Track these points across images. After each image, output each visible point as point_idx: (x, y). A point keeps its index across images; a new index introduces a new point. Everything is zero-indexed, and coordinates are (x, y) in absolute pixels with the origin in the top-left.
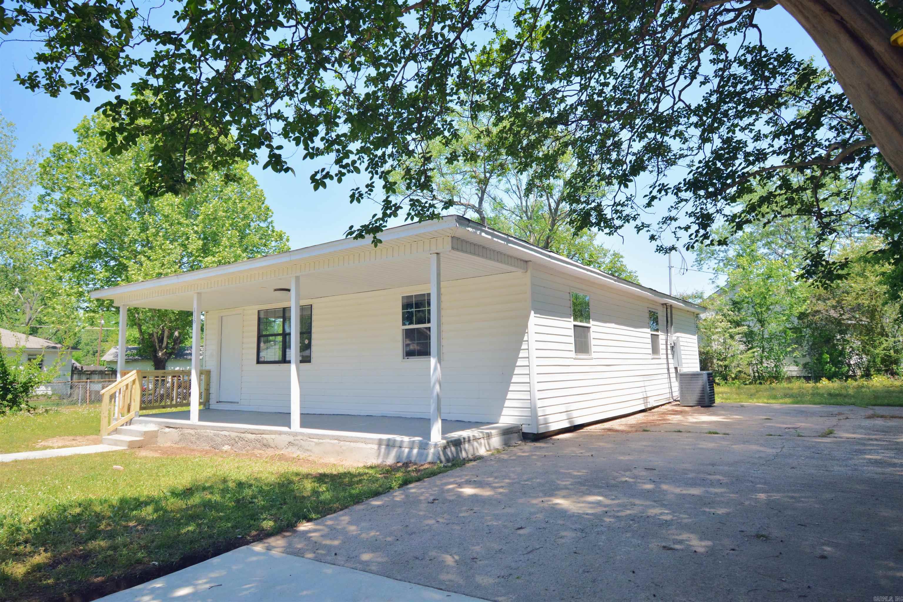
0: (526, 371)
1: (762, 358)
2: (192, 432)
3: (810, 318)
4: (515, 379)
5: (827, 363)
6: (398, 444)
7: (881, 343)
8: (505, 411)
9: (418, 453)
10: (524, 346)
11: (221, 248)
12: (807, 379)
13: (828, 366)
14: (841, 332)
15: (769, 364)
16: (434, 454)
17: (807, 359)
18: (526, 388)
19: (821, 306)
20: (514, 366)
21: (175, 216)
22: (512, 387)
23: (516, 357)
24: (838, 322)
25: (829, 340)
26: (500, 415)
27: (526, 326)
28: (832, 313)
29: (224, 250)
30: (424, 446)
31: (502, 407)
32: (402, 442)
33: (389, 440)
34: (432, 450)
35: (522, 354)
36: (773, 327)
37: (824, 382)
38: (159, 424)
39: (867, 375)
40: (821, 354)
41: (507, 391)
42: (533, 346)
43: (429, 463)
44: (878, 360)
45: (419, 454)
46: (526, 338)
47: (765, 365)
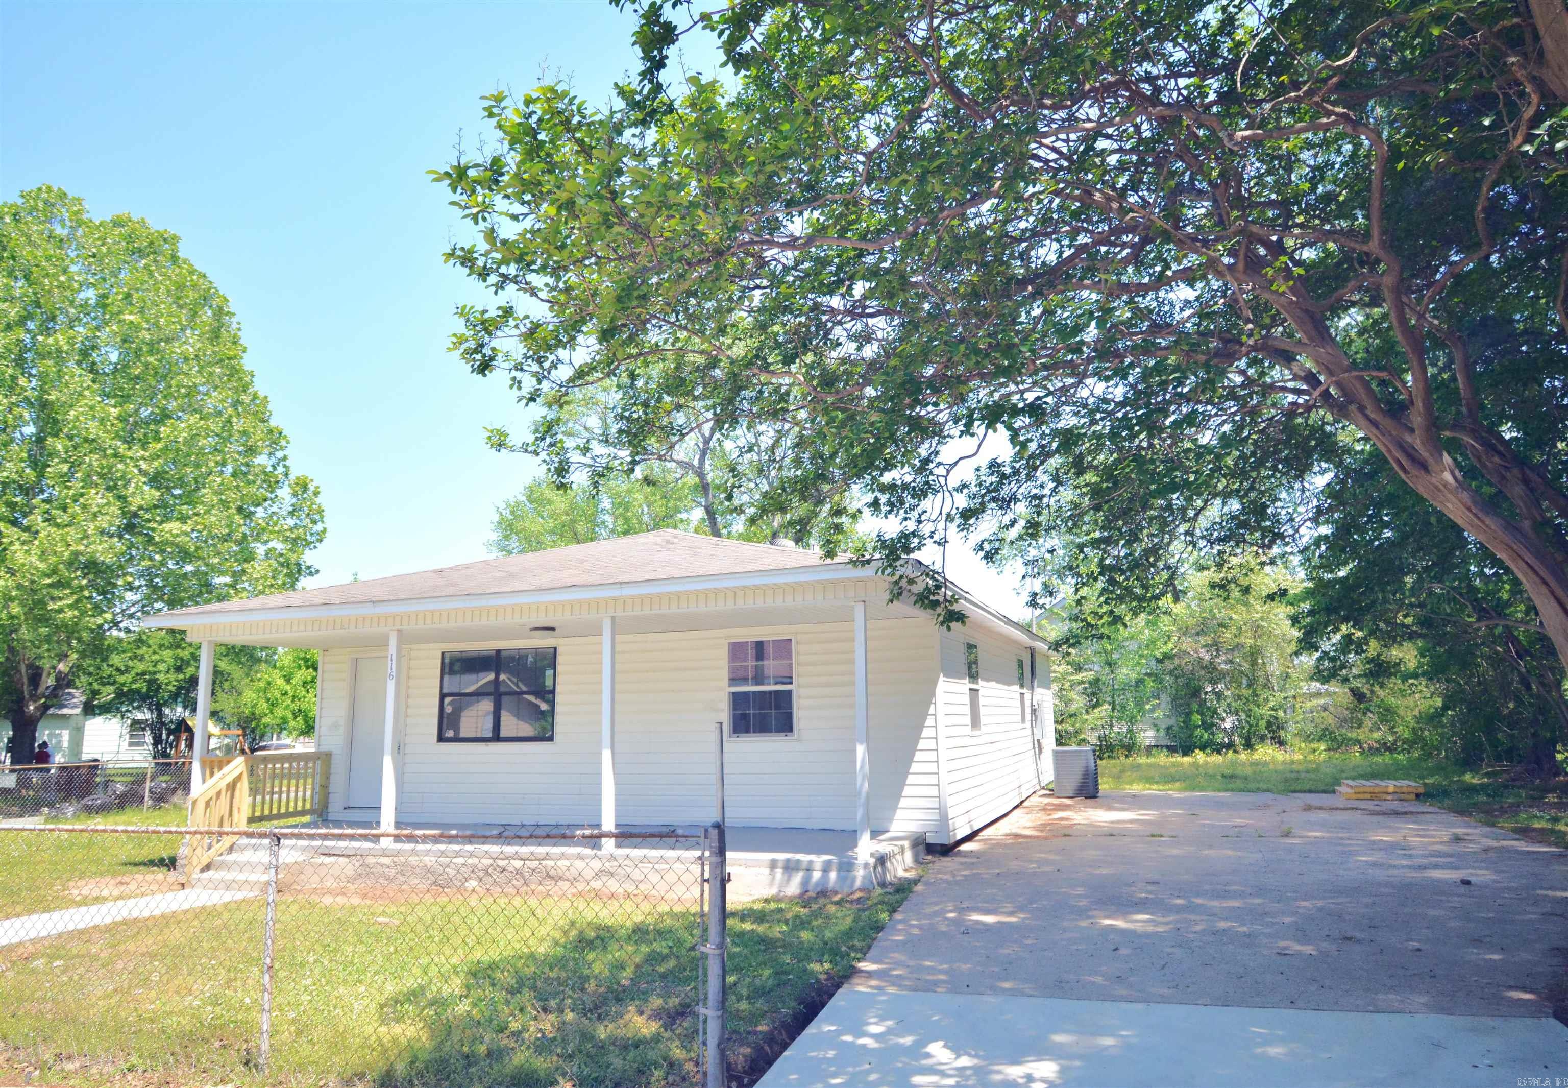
0: (932, 756)
1: (1111, 717)
2: (386, 861)
3: (1177, 661)
4: (914, 768)
5: (1197, 727)
6: (804, 866)
7: (1266, 700)
8: (899, 814)
9: (838, 876)
10: (930, 721)
11: (201, 509)
12: (1172, 750)
13: (1198, 732)
14: (1214, 682)
15: (1121, 728)
16: (864, 877)
17: (1172, 722)
18: (933, 780)
19: (1187, 644)
20: (913, 750)
21: (108, 441)
22: (911, 779)
23: (918, 738)
24: (1211, 668)
25: (1196, 692)
26: (891, 819)
27: (933, 694)
28: (1203, 653)
29: (207, 512)
30: (847, 867)
31: (895, 808)
32: (811, 862)
33: (788, 861)
34: (860, 873)
35: (926, 732)
36: (1126, 673)
37: (1200, 756)
38: (304, 849)
39: (1248, 746)
40: (1188, 715)
41: (902, 784)
42: (942, 720)
43: (860, 890)
44: (1262, 724)
45: (841, 879)
46: (931, 711)
47: (1116, 729)
